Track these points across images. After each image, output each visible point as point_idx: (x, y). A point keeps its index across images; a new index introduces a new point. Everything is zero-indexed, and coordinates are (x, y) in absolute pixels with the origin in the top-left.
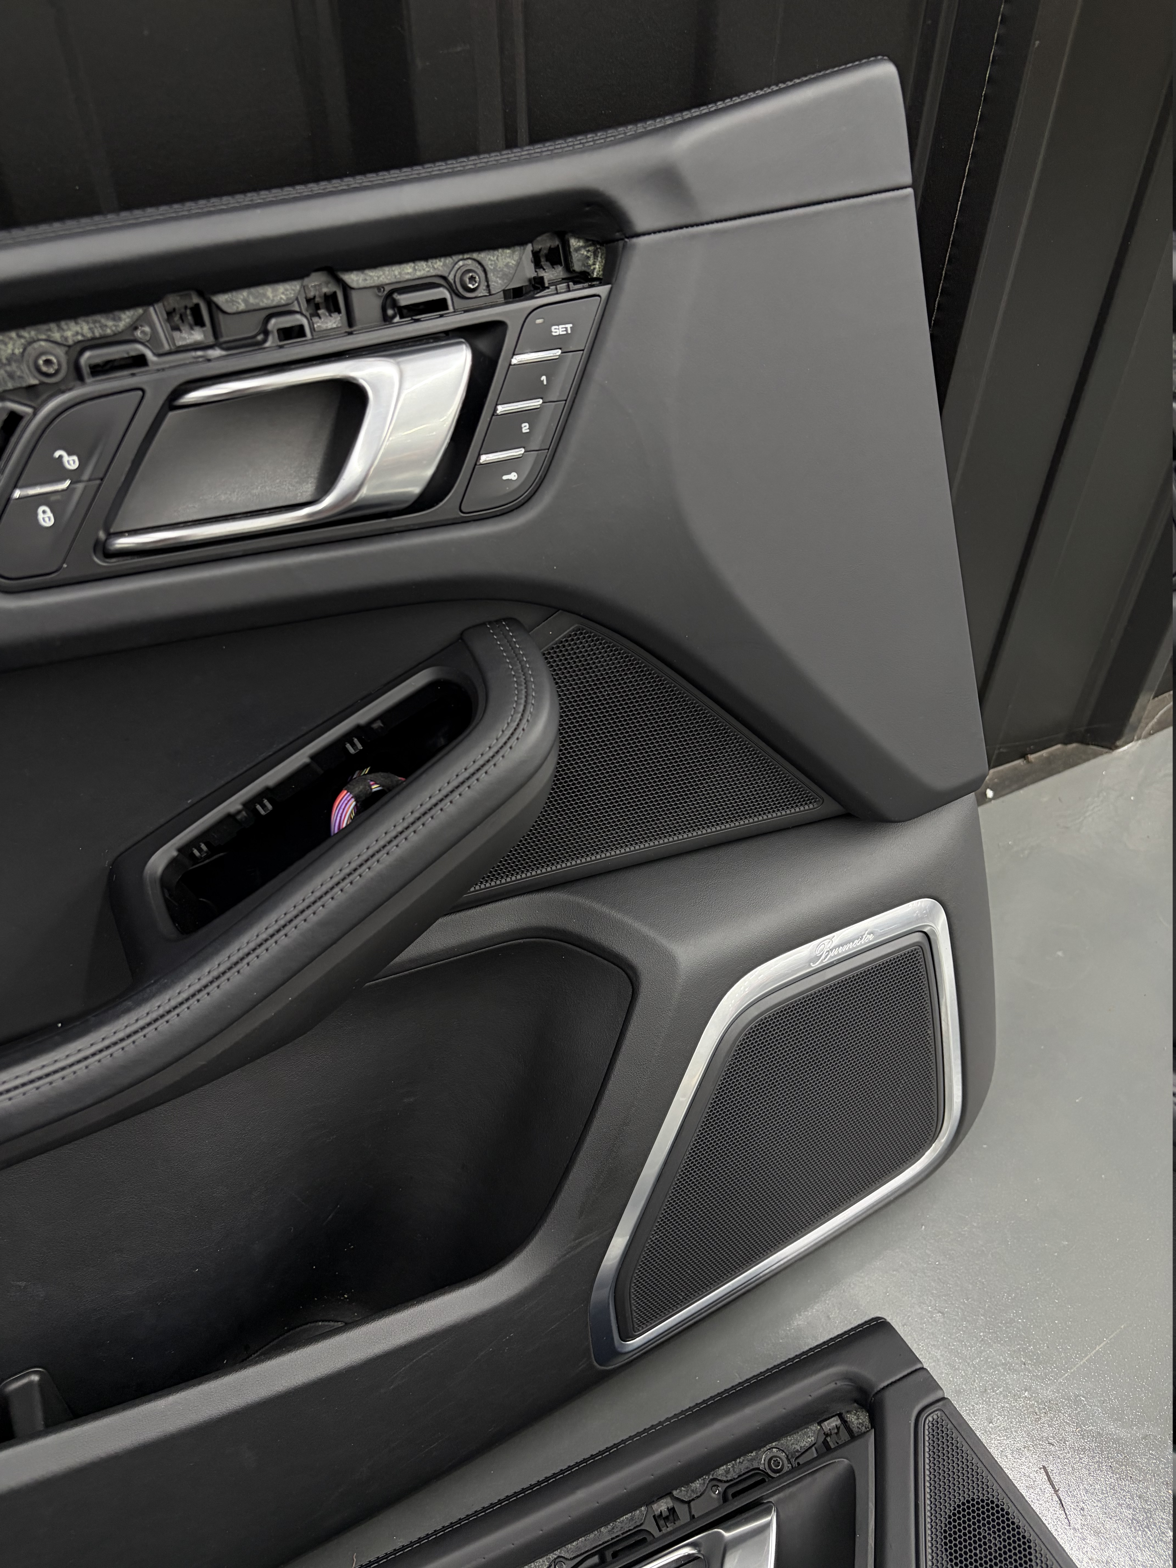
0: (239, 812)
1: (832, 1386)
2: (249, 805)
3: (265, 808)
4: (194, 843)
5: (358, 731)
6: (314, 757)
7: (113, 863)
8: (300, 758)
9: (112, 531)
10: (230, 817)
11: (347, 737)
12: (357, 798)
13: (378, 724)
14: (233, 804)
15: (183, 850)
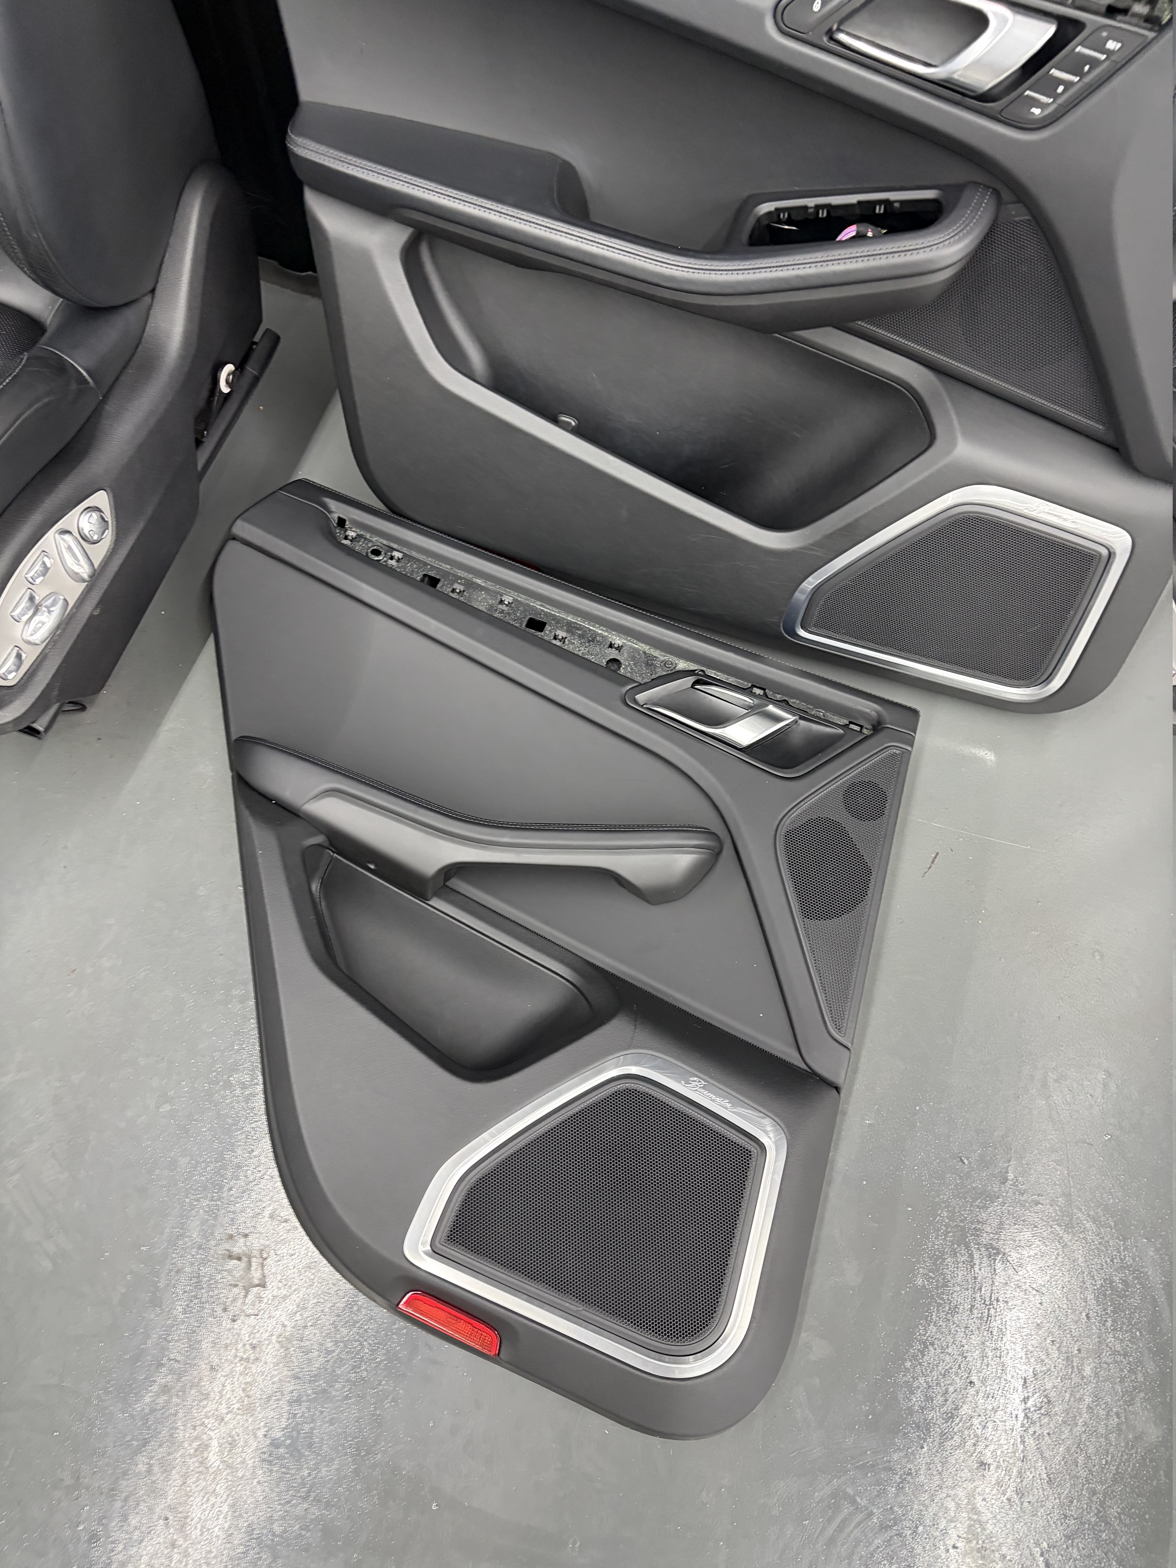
0: (811, 208)
1: (868, 711)
2: (818, 207)
3: (823, 214)
4: (783, 210)
5: (887, 203)
6: (860, 203)
7: (749, 197)
8: (853, 199)
9: (841, 28)
10: (805, 208)
11: (881, 201)
12: (858, 232)
13: (897, 205)
14: (811, 202)
15: (778, 210)
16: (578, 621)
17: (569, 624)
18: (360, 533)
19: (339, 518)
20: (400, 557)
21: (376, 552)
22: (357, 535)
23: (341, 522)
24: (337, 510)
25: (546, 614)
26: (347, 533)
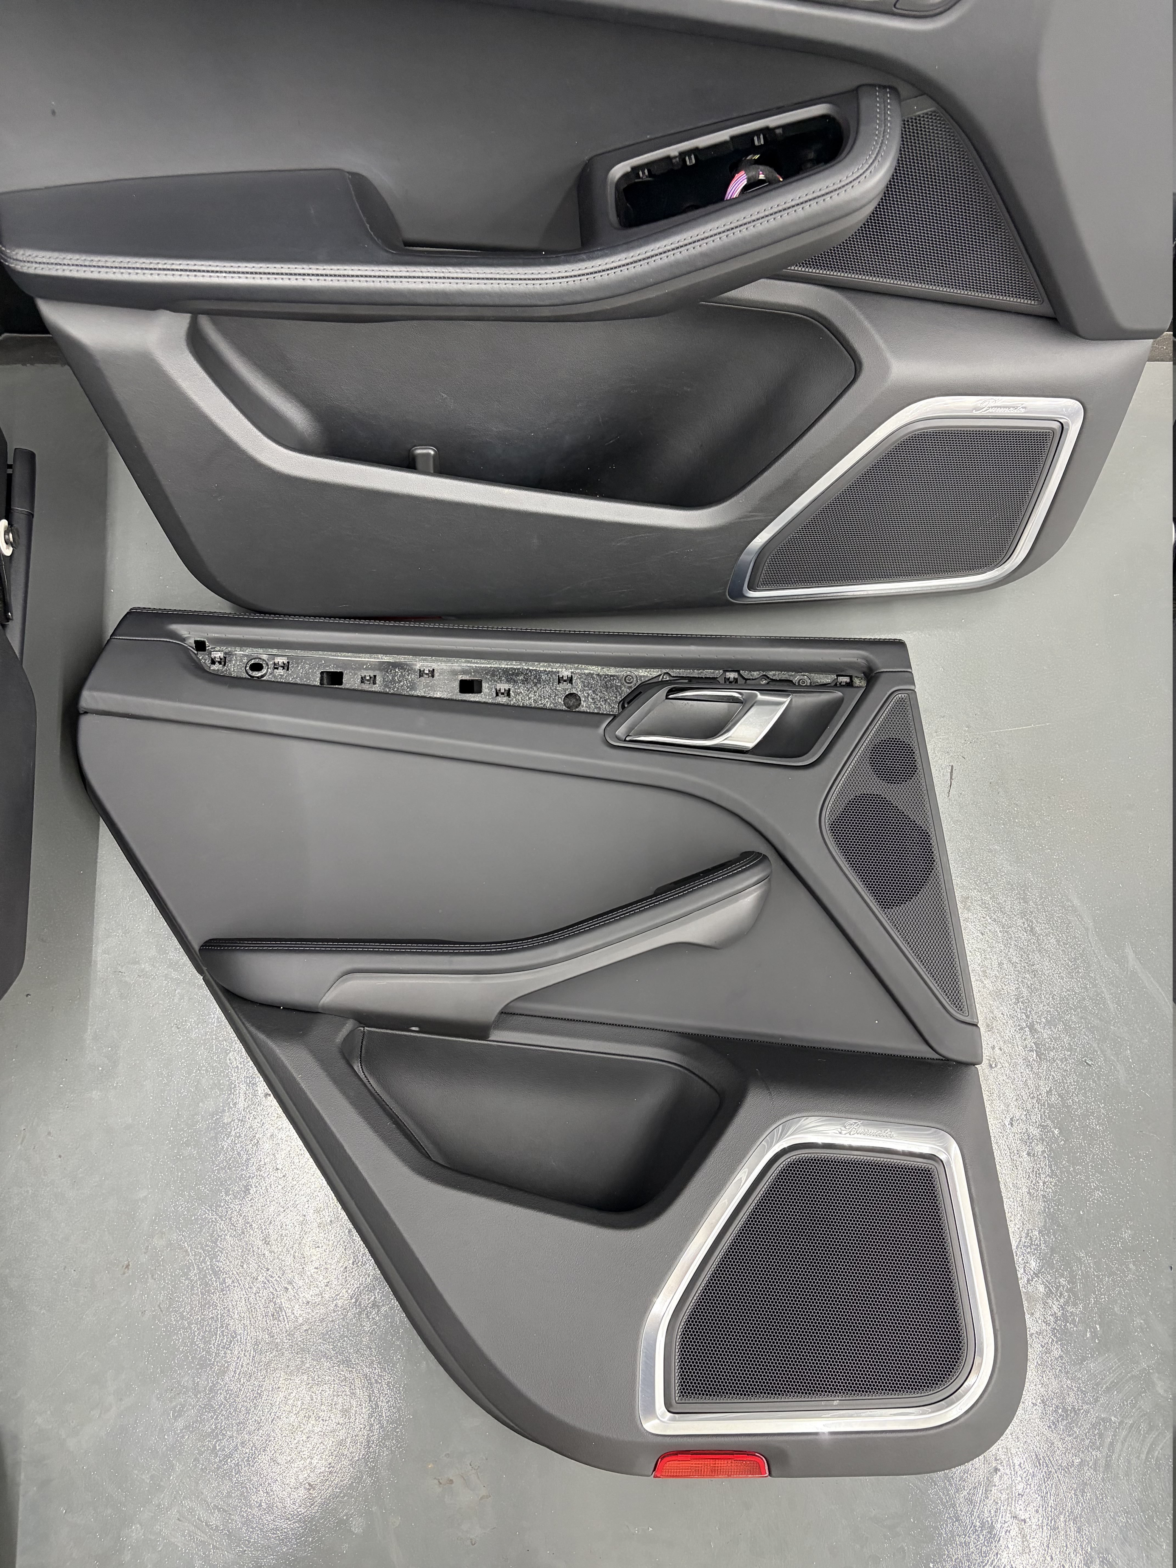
0: (675, 157)
1: (855, 660)
2: (683, 155)
3: (691, 161)
4: (641, 167)
5: (766, 131)
6: (733, 138)
7: (590, 160)
8: (723, 136)
10: (668, 158)
11: (757, 132)
12: (749, 179)
13: (779, 131)
14: (673, 151)
15: (635, 169)
16: (515, 665)
17: (506, 671)
18: (227, 651)
19: (196, 642)
20: (286, 662)
21: (257, 667)
22: (225, 653)
23: (200, 646)
24: (190, 633)
25: (476, 671)
26: (213, 655)
